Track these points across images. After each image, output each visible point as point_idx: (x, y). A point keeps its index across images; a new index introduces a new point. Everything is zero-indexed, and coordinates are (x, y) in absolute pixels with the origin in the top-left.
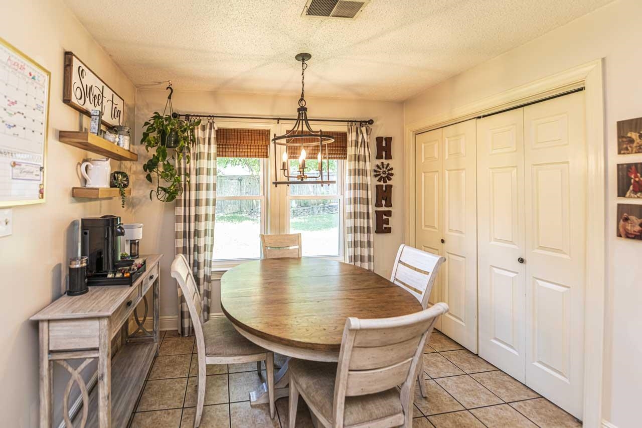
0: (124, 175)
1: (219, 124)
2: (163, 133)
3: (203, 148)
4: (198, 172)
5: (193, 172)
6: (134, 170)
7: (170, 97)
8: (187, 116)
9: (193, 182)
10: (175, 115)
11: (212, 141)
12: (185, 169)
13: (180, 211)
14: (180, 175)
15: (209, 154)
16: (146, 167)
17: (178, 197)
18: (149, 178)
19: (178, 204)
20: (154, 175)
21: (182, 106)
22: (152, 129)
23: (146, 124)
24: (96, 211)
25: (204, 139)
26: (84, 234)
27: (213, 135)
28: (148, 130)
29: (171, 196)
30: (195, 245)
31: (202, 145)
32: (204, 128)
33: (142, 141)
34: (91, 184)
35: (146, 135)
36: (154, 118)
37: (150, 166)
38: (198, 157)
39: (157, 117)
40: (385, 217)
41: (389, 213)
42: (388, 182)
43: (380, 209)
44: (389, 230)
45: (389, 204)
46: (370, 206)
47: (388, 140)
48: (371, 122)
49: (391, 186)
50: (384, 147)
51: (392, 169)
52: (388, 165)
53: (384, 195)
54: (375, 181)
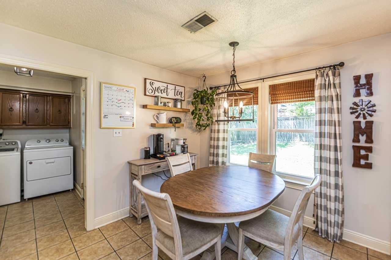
7: (204, 81)
10: (211, 88)
38: (218, 107)
40: (363, 152)
41: (370, 150)
42: (369, 119)
43: (357, 144)
44: (369, 166)
45: (370, 140)
46: (338, 141)
47: (369, 77)
48: (342, 64)
49: (372, 122)
50: (364, 84)
51: (374, 106)
52: (368, 102)
53: (363, 131)
54: (351, 118)
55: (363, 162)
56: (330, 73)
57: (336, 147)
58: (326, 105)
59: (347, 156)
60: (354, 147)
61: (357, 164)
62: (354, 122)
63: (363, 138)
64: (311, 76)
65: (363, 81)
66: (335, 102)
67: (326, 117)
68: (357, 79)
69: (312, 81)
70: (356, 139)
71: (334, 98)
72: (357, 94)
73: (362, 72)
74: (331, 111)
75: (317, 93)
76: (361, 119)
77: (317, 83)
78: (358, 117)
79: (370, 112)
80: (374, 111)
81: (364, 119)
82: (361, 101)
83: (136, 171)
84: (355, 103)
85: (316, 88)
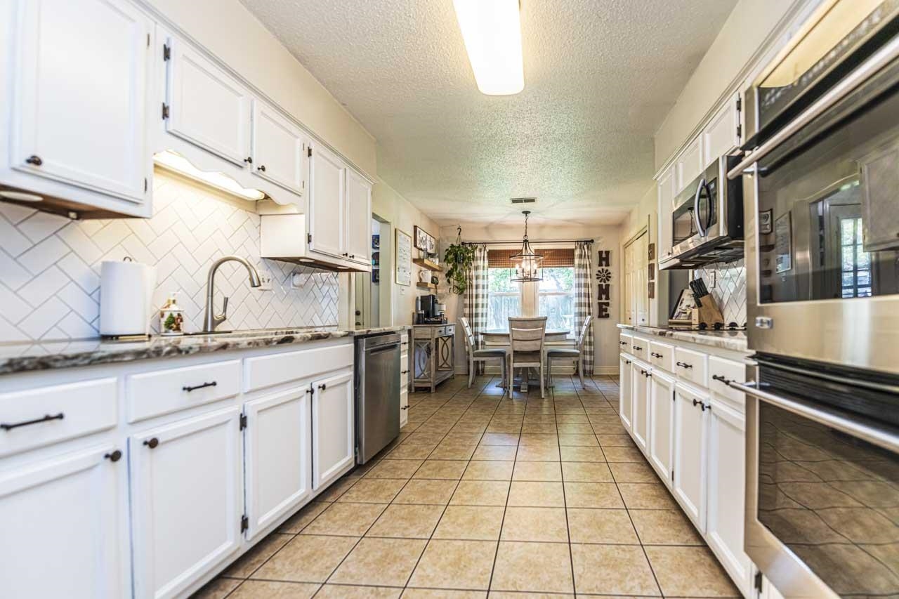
0: (437, 278)
1: (489, 248)
2: (456, 255)
3: (480, 263)
4: (477, 278)
5: (474, 278)
6: (442, 278)
7: (459, 234)
8: (470, 244)
9: (474, 283)
10: (463, 244)
11: (486, 258)
12: (469, 276)
13: (467, 301)
14: (466, 279)
15: (484, 267)
16: (447, 275)
17: (465, 292)
18: (449, 281)
19: (465, 297)
20: (451, 280)
21: (466, 237)
22: (450, 253)
23: (447, 250)
24: (425, 293)
25: (481, 258)
26: (422, 302)
27: (486, 255)
28: (448, 253)
29: (461, 291)
30: (475, 323)
31: (479, 261)
32: (480, 250)
33: (444, 261)
34: (423, 281)
35: (446, 257)
36: (451, 247)
37: (449, 274)
38: (477, 268)
39: (452, 246)
40: (604, 307)
41: (607, 304)
42: (607, 283)
43: (601, 301)
44: (607, 316)
45: (607, 298)
46: (590, 299)
47: (607, 253)
48: (592, 241)
49: (609, 285)
50: (604, 258)
51: (610, 273)
52: (607, 270)
53: (604, 291)
54: (597, 282)
55: (604, 313)
56: (585, 246)
57: (589, 304)
58: (582, 271)
59: (595, 310)
60: (599, 303)
61: (600, 316)
62: (599, 285)
63: (604, 297)
64: (572, 246)
65: (604, 255)
66: (588, 269)
67: (583, 281)
68: (600, 253)
69: (573, 251)
70: (600, 298)
71: (588, 266)
72: (600, 265)
73: (603, 248)
74: (586, 276)
75: (576, 261)
76: (603, 283)
77: (577, 253)
78: (601, 281)
79: (608, 278)
80: (610, 277)
81: (605, 282)
82: (603, 269)
83: (428, 334)
84: (599, 271)
85: (576, 257)
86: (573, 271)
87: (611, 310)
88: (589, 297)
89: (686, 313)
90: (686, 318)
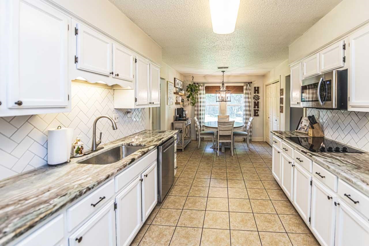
0: (183, 100)
1: (206, 85)
2: (191, 89)
3: (202, 92)
4: (200, 98)
5: (199, 98)
6: (186, 99)
7: (193, 79)
8: (197, 83)
9: (199, 101)
10: (194, 83)
11: (204, 90)
12: (197, 97)
13: (196, 108)
14: (196, 99)
15: (203, 93)
16: (187, 97)
17: (195, 105)
18: (188, 100)
19: (195, 107)
20: (189, 99)
21: (196, 80)
22: (189, 87)
23: (187, 86)
24: (179, 106)
25: (202, 89)
26: (177, 111)
27: (204, 88)
28: (188, 88)
29: (193, 104)
30: (200, 118)
31: (201, 91)
32: (202, 86)
33: (186, 91)
34: (178, 101)
35: (187, 90)
36: (189, 85)
37: (188, 97)
38: (200, 94)
39: (190, 85)
40: (256, 111)
41: (258, 110)
42: (258, 101)
43: (255, 109)
44: (258, 115)
45: (258, 107)
46: (251, 108)
47: (258, 88)
48: (251, 83)
49: (259, 102)
50: (257, 90)
51: (259, 97)
52: (258, 95)
53: (257, 104)
54: (253, 100)
55: (256, 114)
56: (248, 85)
57: (250, 110)
58: (247, 96)
59: (252, 113)
60: (254, 110)
61: (255, 115)
62: (254, 102)
63: (256, 107)
64: (242, 85)
65: (257, 89)
66: (250, 95)
67: (247, 100)
68: (255, 88)
69: (242, 87)
70: (255, 107)
71: (250, 94)
72: (255, 93)
73: (256, 86)
74: (248, 98)
75: (244, 91)
76: (256, 101)
77: (245, 88)
78: (255, 100)
79: (258, 99)
80: (259, 98)
81: (257, 100)
82: (256, 95)
83: (181, 126)
84: (254, 96)
85: (244, 90)
86: (243, 95)
87: (260, 113)
88: (250, 107)
89: (304, 129)
90: (305, 131)
